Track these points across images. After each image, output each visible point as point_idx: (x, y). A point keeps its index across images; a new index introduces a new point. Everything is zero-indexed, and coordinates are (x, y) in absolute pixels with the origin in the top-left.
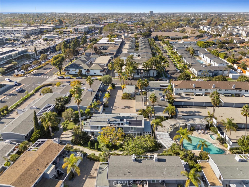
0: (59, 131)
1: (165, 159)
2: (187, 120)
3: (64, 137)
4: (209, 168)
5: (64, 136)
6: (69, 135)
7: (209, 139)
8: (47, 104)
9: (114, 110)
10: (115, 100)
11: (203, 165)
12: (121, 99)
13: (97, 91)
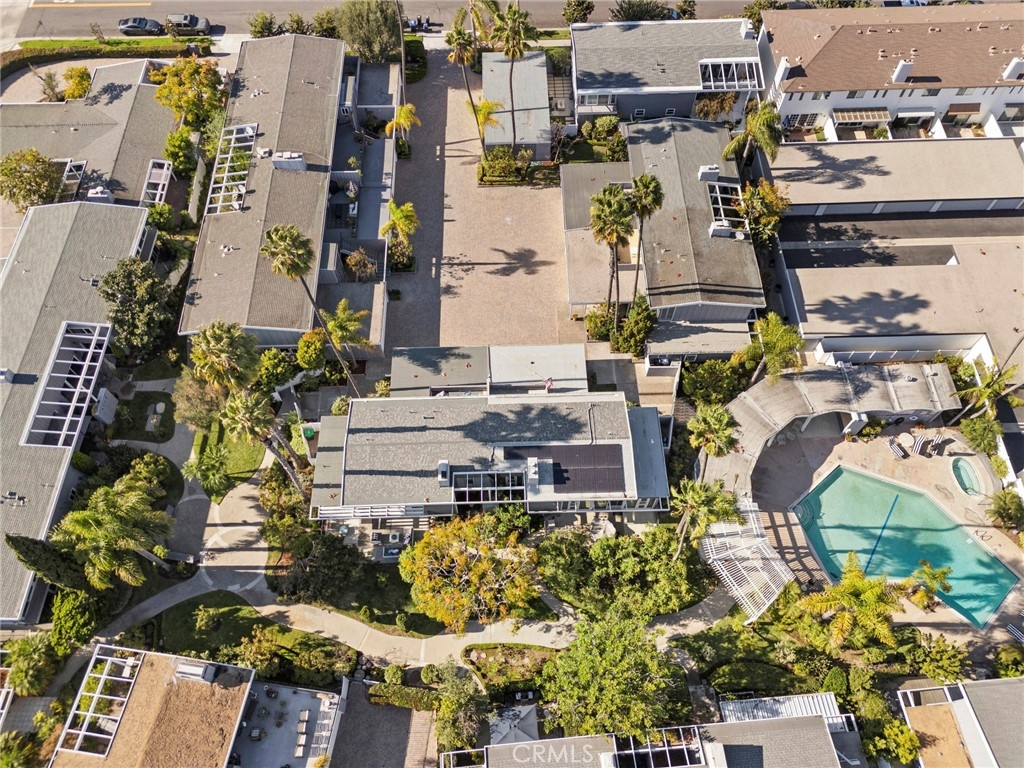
0: (186, 498)
1: (760, 749)
2: (852, 381)
3: (224, 545)
4: (951, 741)
5: (223, 537)
6: (245, 523)
7: (948, 495)
8: (64, 325)
9: (448, 290)
10: (442, 195)
11: (926, 726)
12: (476, 180)
13: (330, 163)
